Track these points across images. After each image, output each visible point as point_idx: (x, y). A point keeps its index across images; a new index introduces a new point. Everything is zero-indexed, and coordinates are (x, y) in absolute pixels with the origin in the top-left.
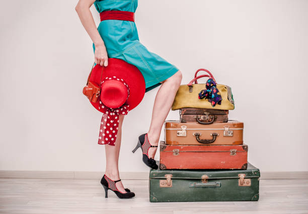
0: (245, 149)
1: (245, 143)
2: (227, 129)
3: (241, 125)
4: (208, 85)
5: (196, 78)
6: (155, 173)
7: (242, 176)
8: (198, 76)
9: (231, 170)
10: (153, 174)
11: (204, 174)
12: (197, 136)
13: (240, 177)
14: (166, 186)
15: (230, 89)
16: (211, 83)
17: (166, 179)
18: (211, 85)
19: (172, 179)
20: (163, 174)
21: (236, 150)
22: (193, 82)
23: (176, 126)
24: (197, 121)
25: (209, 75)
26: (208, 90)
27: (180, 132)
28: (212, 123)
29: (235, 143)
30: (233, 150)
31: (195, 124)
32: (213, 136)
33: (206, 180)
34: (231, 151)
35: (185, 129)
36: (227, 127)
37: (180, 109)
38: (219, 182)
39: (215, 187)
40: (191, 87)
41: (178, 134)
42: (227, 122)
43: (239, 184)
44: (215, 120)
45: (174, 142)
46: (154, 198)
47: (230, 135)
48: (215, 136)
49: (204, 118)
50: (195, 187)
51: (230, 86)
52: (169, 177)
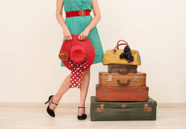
0: (147, 89)
1: (147, 86)
2: (136, 77)
3: (145, 75)
4: (125, 50)
5: (118, 45)
6: (94, 103)
7: (146, 105)
8: (119, 44)
9: (139, 102)
10: (93, 104)
11: (123, 104)
12: (118, 81)
13: (145, 106)
14: (101, 111)
15: (138, 52)
16: (127, 49)
17: (101, 107)
18: (127, 50)
19: (104, 107)
20: (99, 104)
21: (141, 90)
22: (116, 48)
23: (106, 75)
24: (118, 72)
25: (126, 43)
26: (125, 53)
27: (108, 78)
28: (127, 73)
29: (141, 86)
30: (140, 90)
31: (117, 74)
32: (128, 81)
33: (125, 107)
34: (139, 90)
35: (111, 77)
36: (136, 76)
37: (108, 65)
38: (132, 109)
39: (130, 112)
40: (115, 51)
41: (107, 80)
42: (136, 73)
43: (144, 110)
44: (129, 72)
45: (104, 84)
46: (94, 118)
47: (138, 80)
48: (129, 81)
49: (123, 70)
50: (118, 112)
51: (138, 51)
52: (102, 106)
